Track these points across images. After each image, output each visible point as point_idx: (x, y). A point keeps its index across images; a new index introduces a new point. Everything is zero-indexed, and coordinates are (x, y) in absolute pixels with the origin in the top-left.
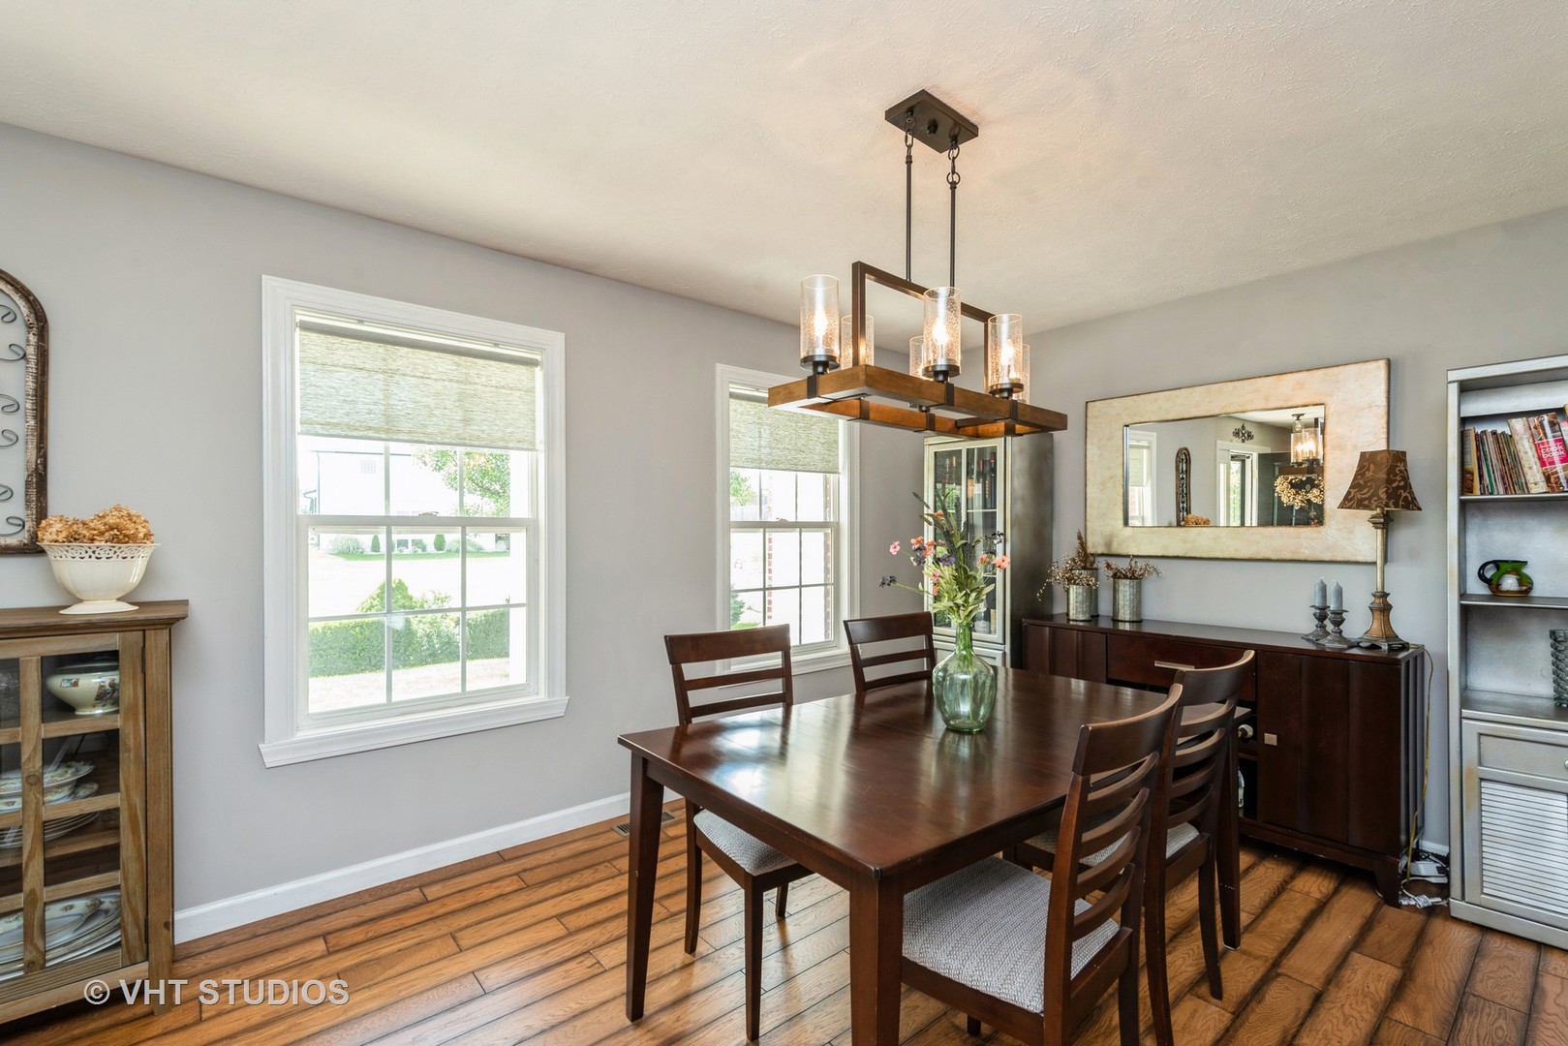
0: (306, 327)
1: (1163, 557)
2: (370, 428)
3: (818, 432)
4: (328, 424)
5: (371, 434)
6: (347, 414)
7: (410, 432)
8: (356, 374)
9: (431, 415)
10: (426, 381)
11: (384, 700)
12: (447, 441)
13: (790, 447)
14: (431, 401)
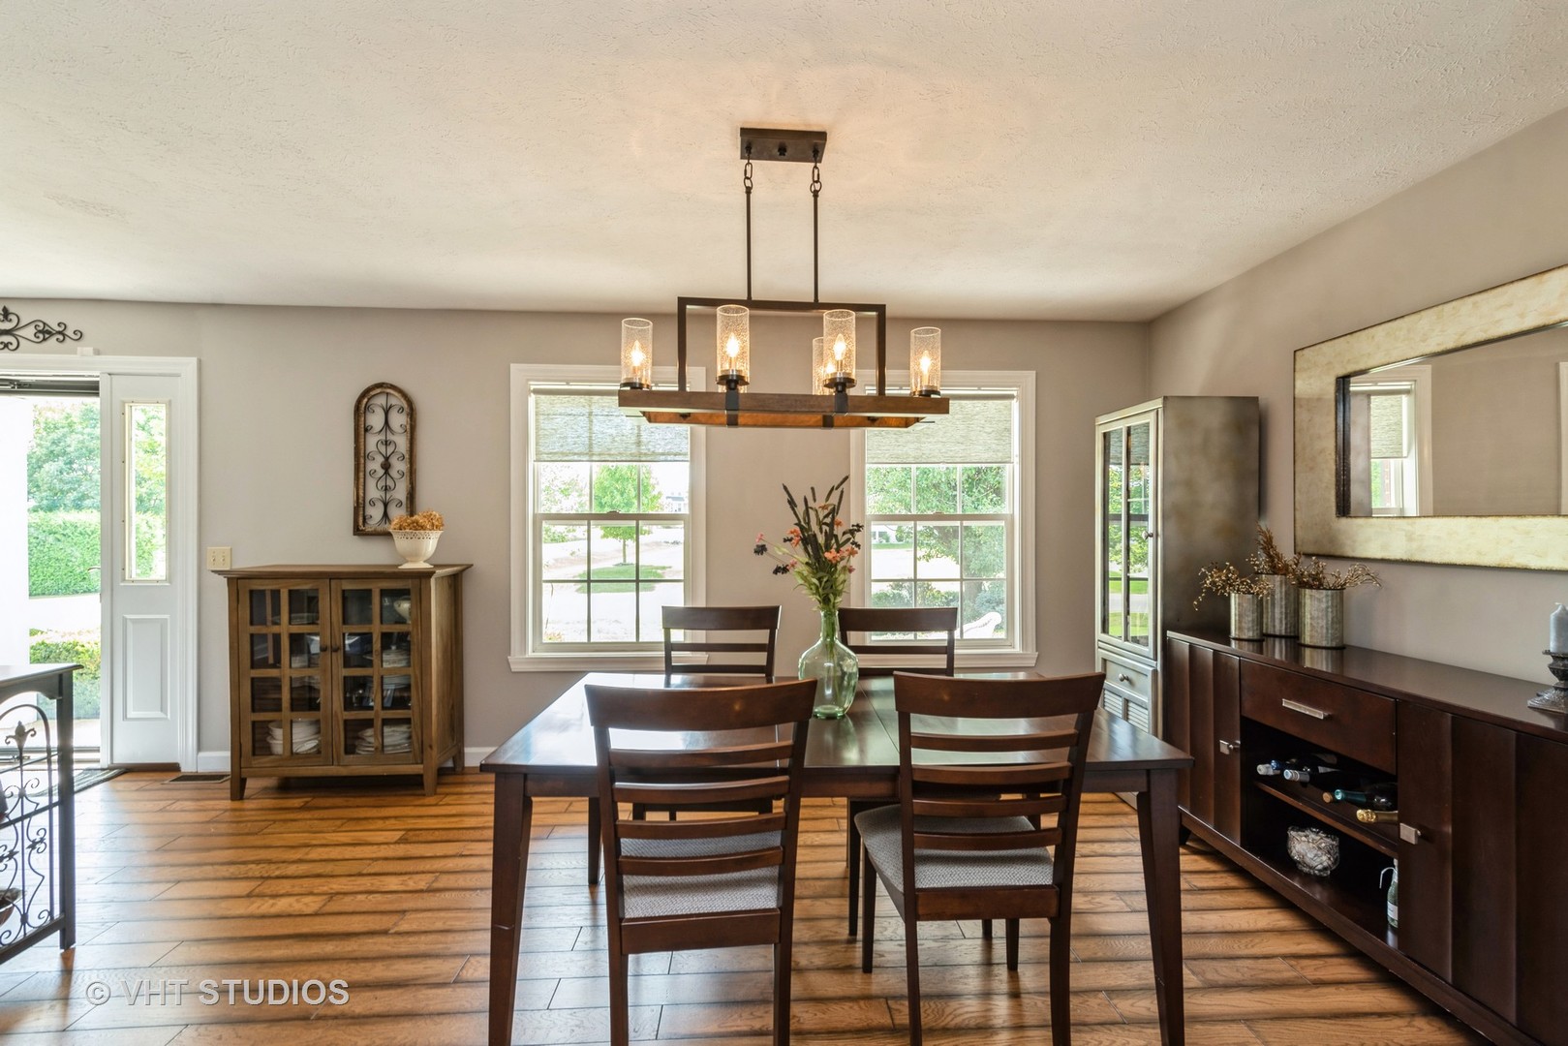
0: (537, 392)
1: (1383, 561)
2: (575, 454)
3: (983, 422)
4: (551, 453)
5: (576, 457)
6: (562, 446)
7: (600, 455)
8: (567, 418)
9: (614, 441)
10: (609, 418)
11: (586, 641)
12: (623, 459)
13: (944, 440)
14: (613, 432)
